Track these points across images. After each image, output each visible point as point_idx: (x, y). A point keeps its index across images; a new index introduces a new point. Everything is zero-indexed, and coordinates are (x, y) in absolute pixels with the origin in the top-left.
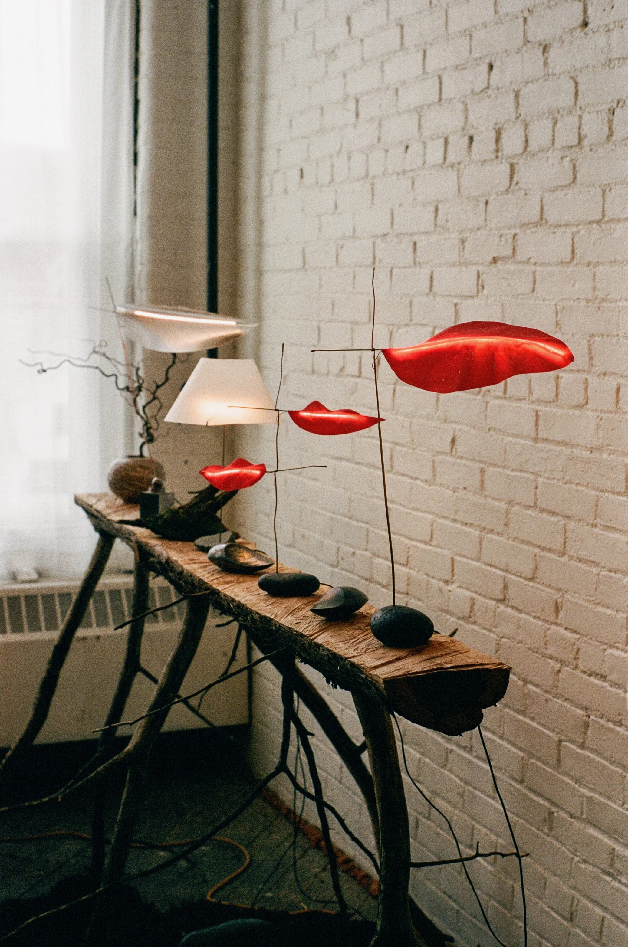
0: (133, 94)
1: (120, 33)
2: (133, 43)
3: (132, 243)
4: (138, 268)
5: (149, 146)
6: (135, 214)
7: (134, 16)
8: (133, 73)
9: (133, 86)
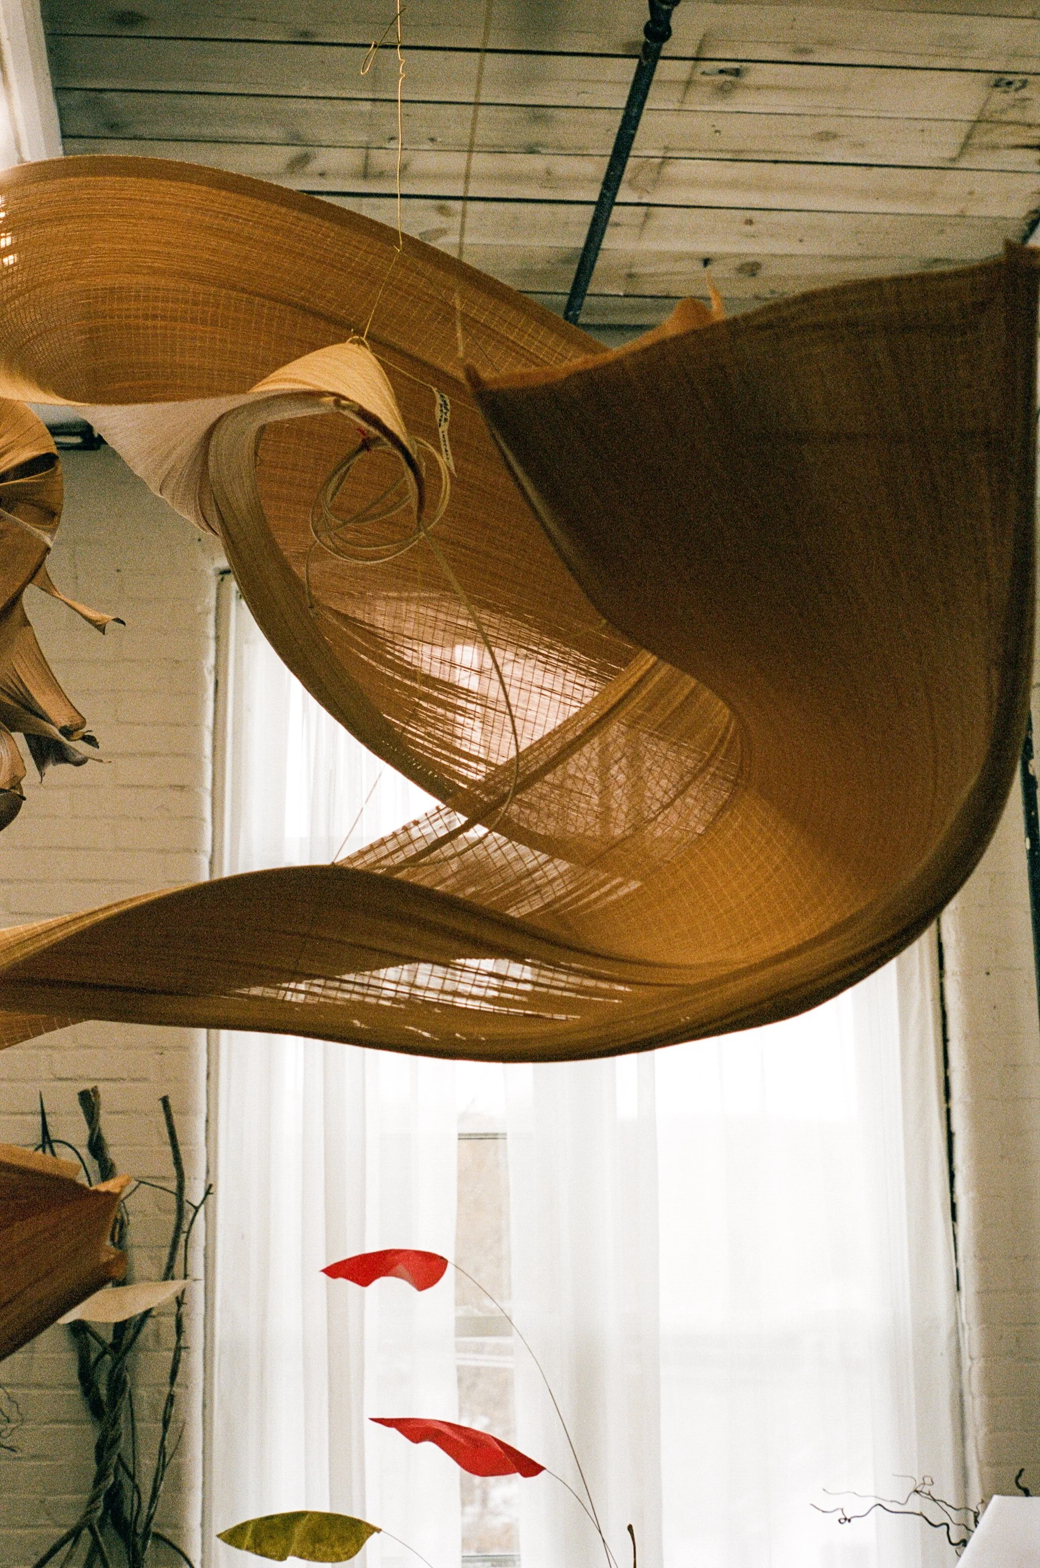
0: (945, 1123)
1: (922, 1047)
2: (941, 1054)
3: (956, 1331)
4: (966, 1363)
5: (972, 1194)
6: (958, 1288)
7: (940, 1021)
8: (943, 1098)
9: (944, 1115)
